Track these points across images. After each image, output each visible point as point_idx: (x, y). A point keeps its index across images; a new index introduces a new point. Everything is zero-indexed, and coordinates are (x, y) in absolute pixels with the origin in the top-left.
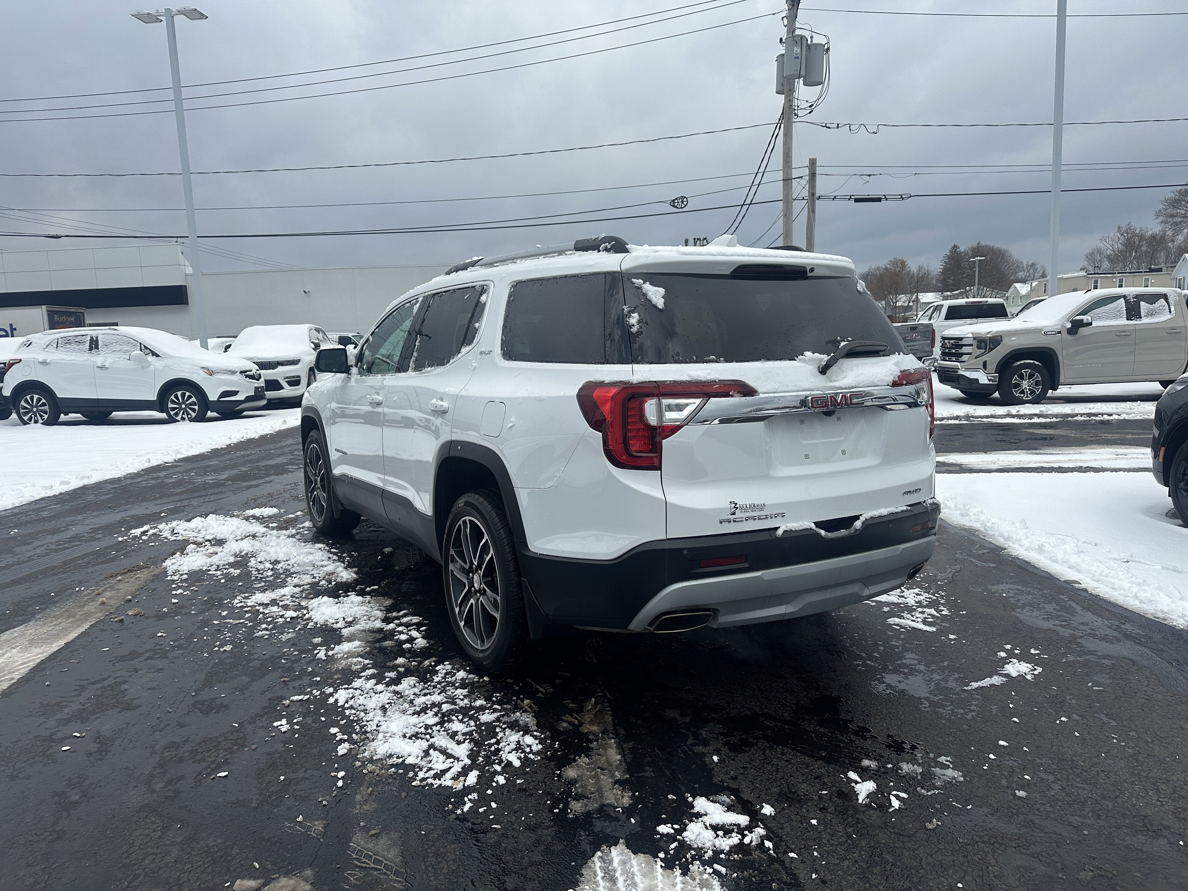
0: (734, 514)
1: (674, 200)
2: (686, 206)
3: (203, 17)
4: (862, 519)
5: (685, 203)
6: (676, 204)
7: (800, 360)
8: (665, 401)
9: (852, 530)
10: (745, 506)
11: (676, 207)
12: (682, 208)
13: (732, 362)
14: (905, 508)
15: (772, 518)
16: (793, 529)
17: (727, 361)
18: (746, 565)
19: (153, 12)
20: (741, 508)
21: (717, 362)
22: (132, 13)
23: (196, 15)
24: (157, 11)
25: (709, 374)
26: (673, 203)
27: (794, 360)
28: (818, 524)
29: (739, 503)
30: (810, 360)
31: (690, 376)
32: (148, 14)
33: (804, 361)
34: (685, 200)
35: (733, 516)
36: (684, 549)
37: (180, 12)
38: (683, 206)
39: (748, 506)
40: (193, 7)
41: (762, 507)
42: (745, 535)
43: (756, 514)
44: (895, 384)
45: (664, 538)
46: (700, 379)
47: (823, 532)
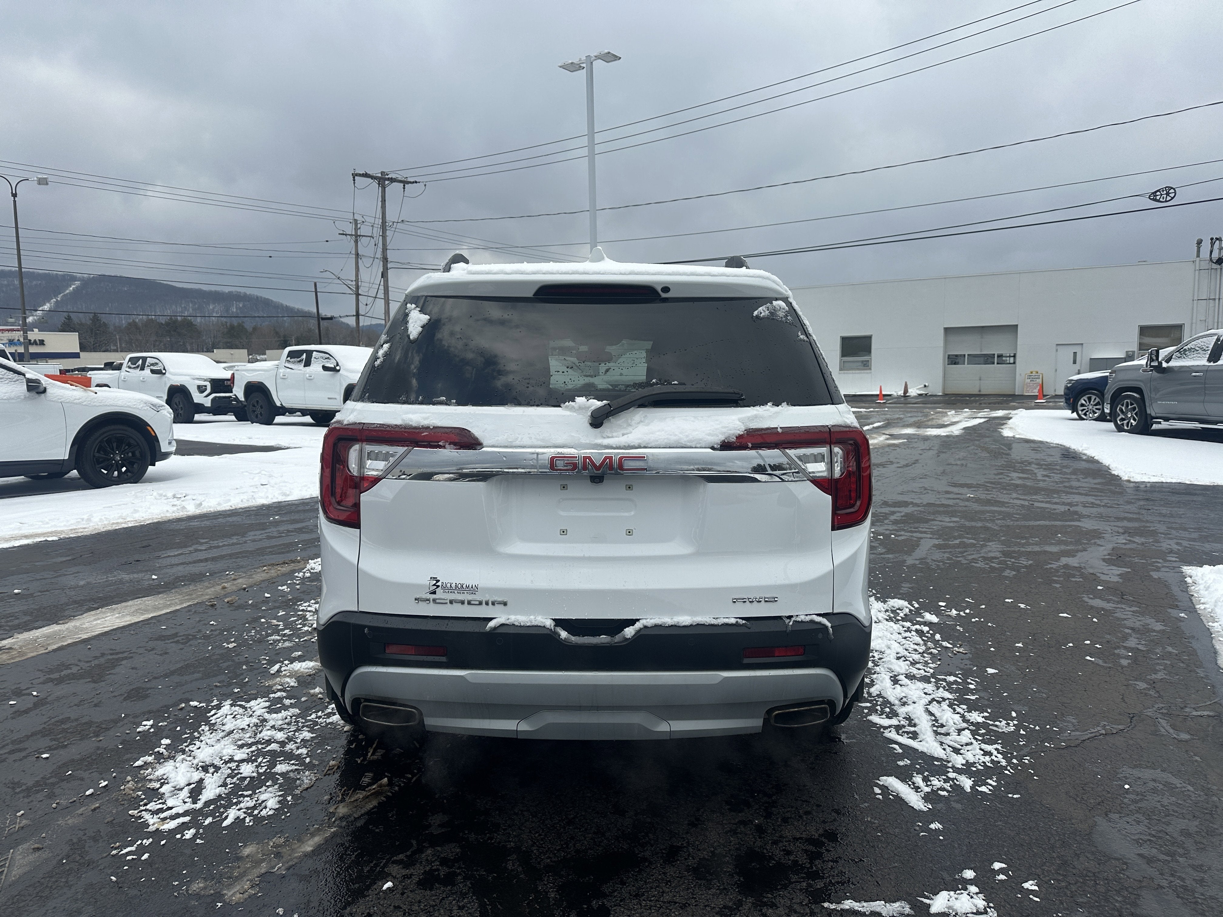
0: (434, 593)
1: (1156, 192)
2: (1172, 198)
3: (617, 58)
4: (638, 625)
5: (1172, 195)
6: (1158, 198)
7: (567, 407)
8: (368, 448)
9: (618, 638)
10: (449, 585)
11: (1159, 201)
12: (1166, 201)
13: (467, 405)
14: (733, 621)
15: (487, 603)
16: (516, 624)
17: (459, 404)
18: (443, 659)
19: (576, 61)
20: (444, 588)
21: (446, 404)
22: (560, 65)
23: (610, 58)
24: (580, 60)
25: (425, 419)
26: (1153, 196)
27: (560, 406)
28: (559, 622)
29: (443, 580)
30: (581, 408)
31: (403, 420)
32: (572, 63)
33: (572, 409)
34: (1172, 191)
35: (433, 596)
36: (365, 626)
37: (597, 57)
38: (1169, 198)
39: (454, 585)
40: (606, 51)
41: (473, 590)
42: (446, 621)
43: (466, 597)
44: (726, 446)
45: (356, 610)
46: (411, 423)
47: (564, 634)
